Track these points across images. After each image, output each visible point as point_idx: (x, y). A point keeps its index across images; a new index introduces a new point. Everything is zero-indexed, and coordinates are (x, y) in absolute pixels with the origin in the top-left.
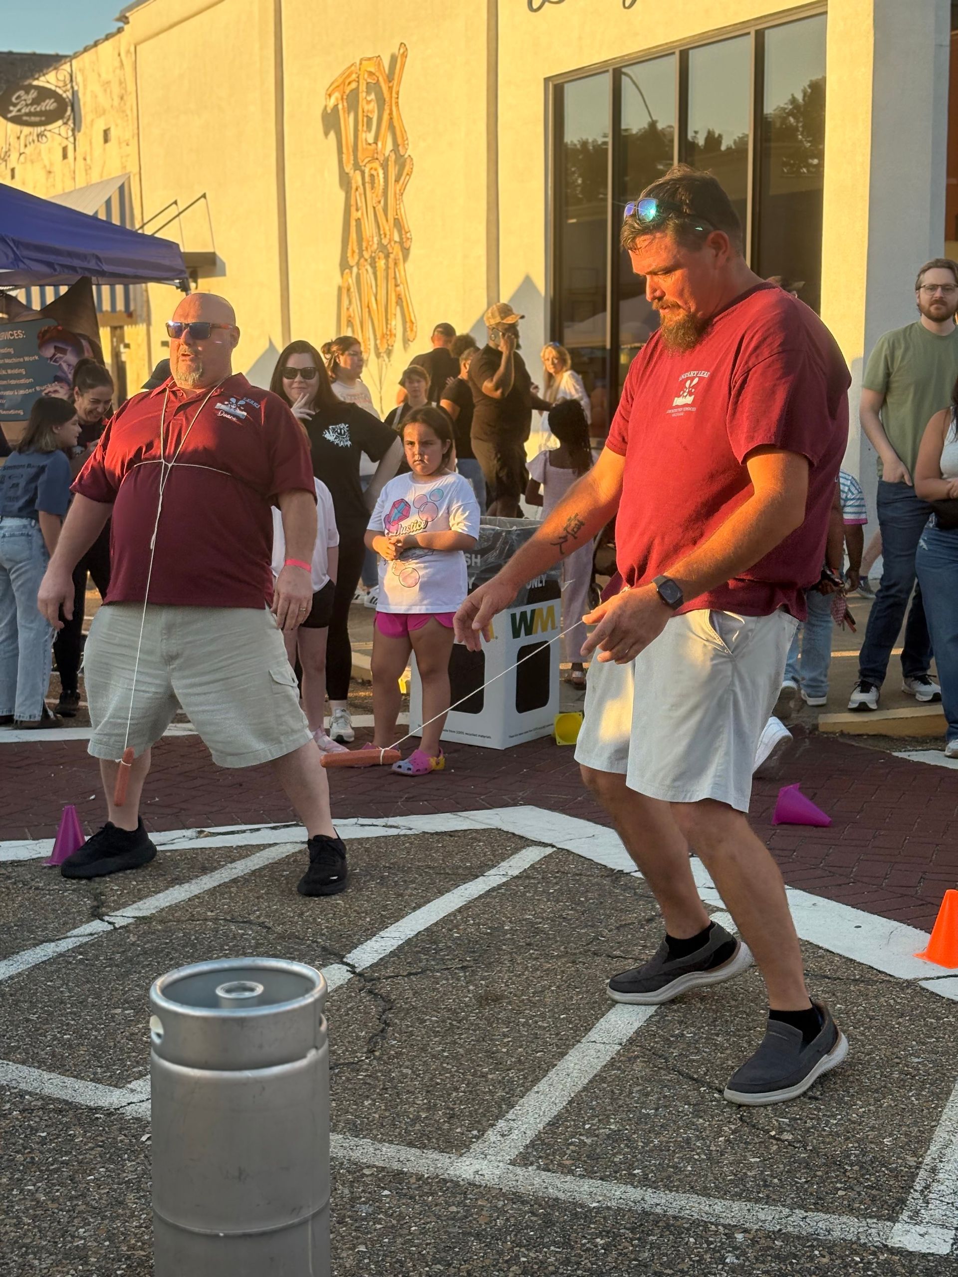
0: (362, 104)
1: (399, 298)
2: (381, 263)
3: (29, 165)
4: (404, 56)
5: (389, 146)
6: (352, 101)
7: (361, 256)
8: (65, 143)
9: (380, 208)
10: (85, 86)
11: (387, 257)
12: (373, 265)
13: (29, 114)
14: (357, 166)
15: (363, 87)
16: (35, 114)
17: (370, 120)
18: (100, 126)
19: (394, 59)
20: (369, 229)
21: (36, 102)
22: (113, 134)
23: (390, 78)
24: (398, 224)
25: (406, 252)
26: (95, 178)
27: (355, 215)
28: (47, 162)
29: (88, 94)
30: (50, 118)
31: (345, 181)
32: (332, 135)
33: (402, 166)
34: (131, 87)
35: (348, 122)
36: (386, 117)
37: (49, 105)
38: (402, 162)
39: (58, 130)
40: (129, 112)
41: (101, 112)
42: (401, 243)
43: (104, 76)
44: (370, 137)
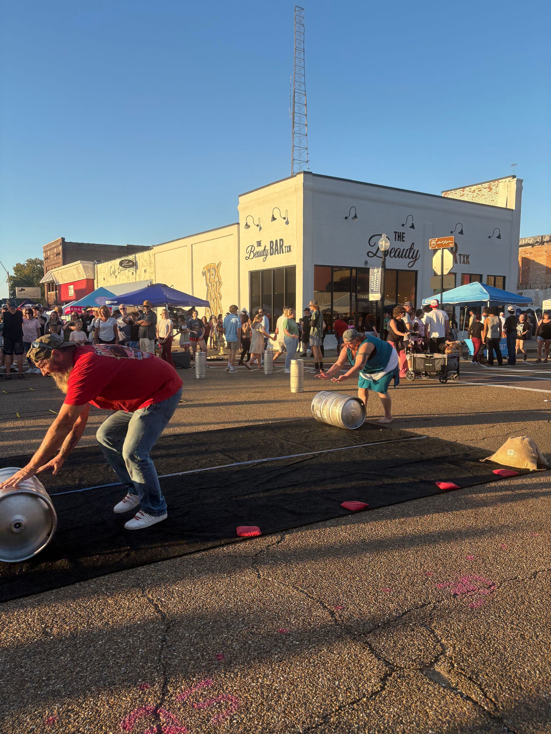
0: (211, 271)
1: (219, 307)
2: (215, 300)
3: (121, 275)
4: (221, 264)
5: (217, 279)
6: (209, 271)
7: (211, 299)
8: (133, 271)
9: (215, 290)
10: (139, 260)
11: (217, 299)
12: (214, 301)
13: (126, 266)
14: (210, 283)
15: (211, 268)
16: (128, 266)
17: (213, 275)
18: (144, 269)
19: (218, 264)
20: (213, 294)
21: (128, 263)
22: (147, 271)
23: (217, 267)
24: (219, 293)
25: (221, 299)
26: (142, 279)
27: (209, 291)
28: (127, 275)
29: (140, 262)
30: (131, 266)
31: (207, 285)
32: (204, 276)
33: (220, 283)
34: (153, 261)
35: (208, 275)
36: (216, 274)
37: (131, 264)
38: (220, 282)
39: (132, 270)
40: (152, 267)
41: (143, 266)
42: (220, 297)
43: (145, 259)
44: (213, 278)
